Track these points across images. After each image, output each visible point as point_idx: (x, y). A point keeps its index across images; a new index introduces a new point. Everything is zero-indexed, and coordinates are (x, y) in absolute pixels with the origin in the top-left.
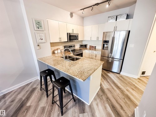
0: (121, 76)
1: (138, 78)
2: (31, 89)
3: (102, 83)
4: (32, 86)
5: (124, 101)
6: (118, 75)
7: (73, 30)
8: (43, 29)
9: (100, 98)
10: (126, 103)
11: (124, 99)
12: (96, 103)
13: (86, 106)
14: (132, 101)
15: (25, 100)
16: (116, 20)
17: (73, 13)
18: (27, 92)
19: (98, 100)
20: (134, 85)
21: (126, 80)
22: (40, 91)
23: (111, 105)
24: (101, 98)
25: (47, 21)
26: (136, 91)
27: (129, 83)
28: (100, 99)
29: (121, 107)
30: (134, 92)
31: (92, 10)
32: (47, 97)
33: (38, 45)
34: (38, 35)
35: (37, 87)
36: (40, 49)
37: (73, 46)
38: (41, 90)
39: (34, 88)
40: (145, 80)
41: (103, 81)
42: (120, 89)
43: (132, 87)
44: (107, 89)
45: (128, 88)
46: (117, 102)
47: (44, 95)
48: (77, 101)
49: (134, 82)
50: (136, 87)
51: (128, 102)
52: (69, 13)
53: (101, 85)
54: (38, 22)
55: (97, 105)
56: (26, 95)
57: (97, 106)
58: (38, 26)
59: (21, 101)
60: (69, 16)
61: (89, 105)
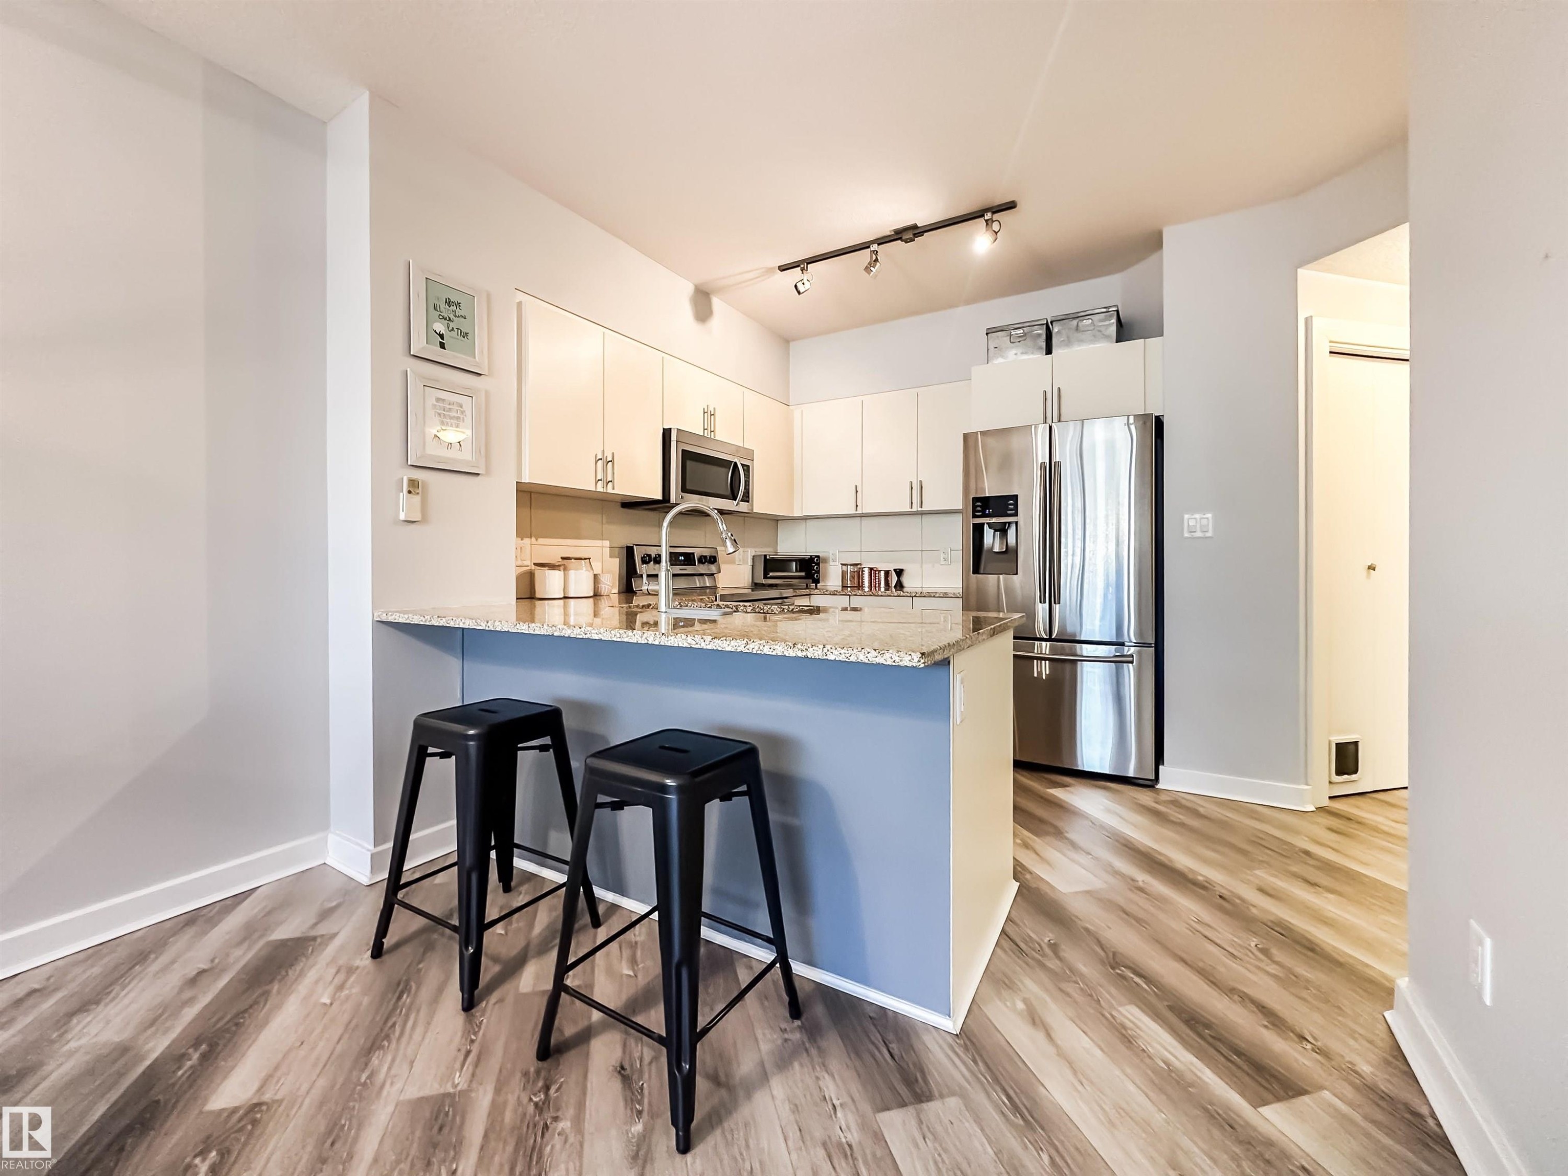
0: (1175, 803)
1: (1320, 809)
2: (244, 957)
3: (1027, 859)
4: (249, 931)
5: (1272, 969)
6: (1144, 797)
7: (709, 414)
8: (478, 361)
9: (1042, 966)
10: (1289, 980)
11: (1265, 952)
12: (1020, 1005)
13: (929, 1040)
14: (1340, 964)
15: (182, 1057)
16: (1049, 351)
17: (719, 290)
18: (193, 982)
19: (1029, 983)
20: (1307, 853)
21: (1224, 824)
22: (365, 959)
23: (1161, 1006)
24: (1053, 964)
25: (520, 304)
26: (1340, 894)
27: (1259, 841)
28: (1043, 976)
29: (1264, 1010)
30: (1329, 905)
31: (868, 269)
32: (469, 1005)
33: (414, 484)
34: (431, 401)
35: (322, 930)
36: (424, 519)
37: (703, 560)
38: (378, 952)
39: (283, 943)
40: (1380, 819)
41: (1026, 846)
42: (1204, 888)
43: (1294, 869)
44: (1088, 892)
45: (1264, 876)
46: (1214, 983)
47: (425, 993)
48: (818, 1011)
49: (1297, 832)
50: (1329, 867)
51: (1303, 970)
52: (688, 289)
53: (1019, 871)
54: (449, 302)
55: (1034, 1019)
56: (190, 1013)
57: (1040, 1036)
58: (440, 327)
59: (121, 1075)
60: (686, 311)
61: (952, 1025)
